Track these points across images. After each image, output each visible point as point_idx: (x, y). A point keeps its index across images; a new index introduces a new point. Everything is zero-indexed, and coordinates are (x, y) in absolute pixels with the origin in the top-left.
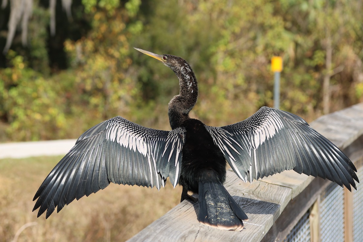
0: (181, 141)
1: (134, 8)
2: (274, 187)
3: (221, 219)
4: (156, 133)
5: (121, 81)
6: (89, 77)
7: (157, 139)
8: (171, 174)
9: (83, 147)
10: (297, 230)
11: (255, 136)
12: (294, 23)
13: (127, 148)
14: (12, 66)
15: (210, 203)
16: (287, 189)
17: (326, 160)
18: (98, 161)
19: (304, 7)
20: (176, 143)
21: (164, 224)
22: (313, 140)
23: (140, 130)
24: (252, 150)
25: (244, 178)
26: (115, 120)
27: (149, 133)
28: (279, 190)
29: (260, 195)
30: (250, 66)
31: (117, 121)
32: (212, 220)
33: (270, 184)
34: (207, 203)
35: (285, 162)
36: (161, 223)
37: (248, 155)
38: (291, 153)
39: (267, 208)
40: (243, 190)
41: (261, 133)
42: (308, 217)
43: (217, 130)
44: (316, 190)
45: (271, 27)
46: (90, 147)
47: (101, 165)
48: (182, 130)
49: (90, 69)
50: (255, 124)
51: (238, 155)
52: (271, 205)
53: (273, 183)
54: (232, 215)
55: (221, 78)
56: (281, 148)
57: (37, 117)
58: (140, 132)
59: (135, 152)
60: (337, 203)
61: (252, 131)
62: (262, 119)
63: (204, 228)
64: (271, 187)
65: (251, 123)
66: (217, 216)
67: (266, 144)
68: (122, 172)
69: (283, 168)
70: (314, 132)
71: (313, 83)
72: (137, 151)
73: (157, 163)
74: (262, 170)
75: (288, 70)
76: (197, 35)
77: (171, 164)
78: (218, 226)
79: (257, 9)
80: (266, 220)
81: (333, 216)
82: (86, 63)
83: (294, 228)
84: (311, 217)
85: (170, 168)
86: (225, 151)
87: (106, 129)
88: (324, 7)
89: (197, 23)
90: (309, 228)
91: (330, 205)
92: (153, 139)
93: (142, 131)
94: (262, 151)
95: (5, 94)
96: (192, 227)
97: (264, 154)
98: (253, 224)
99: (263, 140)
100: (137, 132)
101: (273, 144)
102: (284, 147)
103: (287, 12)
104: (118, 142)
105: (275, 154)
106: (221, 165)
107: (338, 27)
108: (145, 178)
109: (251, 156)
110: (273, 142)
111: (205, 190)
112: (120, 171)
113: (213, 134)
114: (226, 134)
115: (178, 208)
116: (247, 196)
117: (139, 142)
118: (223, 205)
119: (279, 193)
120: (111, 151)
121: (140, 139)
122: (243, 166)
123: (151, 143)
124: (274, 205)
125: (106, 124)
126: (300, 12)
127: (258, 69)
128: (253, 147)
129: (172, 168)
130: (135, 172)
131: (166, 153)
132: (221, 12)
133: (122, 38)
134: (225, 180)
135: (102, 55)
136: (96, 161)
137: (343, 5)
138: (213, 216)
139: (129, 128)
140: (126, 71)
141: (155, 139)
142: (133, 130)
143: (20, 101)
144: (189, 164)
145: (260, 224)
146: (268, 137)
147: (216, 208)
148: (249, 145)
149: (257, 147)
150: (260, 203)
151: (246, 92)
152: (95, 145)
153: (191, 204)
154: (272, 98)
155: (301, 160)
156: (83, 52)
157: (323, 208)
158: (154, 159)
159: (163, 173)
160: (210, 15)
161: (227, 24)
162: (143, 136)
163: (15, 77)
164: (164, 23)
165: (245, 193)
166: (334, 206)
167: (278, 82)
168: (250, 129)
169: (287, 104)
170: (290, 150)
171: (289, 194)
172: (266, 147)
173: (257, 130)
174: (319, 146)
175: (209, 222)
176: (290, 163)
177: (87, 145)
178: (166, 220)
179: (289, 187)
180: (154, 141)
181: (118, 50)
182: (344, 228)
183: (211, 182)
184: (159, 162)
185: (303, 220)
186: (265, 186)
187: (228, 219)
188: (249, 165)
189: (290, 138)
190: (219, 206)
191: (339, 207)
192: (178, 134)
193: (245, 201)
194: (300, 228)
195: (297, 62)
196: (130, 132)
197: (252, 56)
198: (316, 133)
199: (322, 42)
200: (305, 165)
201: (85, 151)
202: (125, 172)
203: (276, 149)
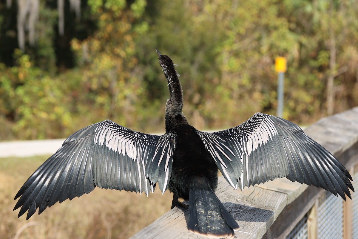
0: (172, 146)
1: (140, 9)
2: (269, 193)
3: (211, 227)
4: (146, 137)
5: (126, 80)
6: (95, 76)
7: (147, 144)
8: (160, 180)
9: (70, 149)
10: (294, 235)
11: (248, 143)
12: (298, 24)
13: (116, 152)
14: (19, 65)
15: (200, 211)
16: (282, 195)
17: (320, 169)
18: (84, 164)
19: (309, 8)
20: (167, 148)
21: (151, 232)
22: (308, 147)
23: (129, 134)
24: (244, 157)
25: (235, 185)
26: (104, 124)
27: (139, 137)
28: (274, 195)
29: (254, 202)
30: (255, 66)
31: (106, 125)
32: (202, 228)
33: (265, 190)
34: (198, 211)
35: (278, 170)
36: (149, 232)
37: (240, 161)
38: (284, 160)
39: (261, 215)
40: (237, 196)
41: (254, 139)
42: (306, 222)
43: (209, 135)
44: (314, 195)
45: (276, 28)
46: (77, 149)
47: (87, 169)
48: (174, 135)
49: (96, 68)
50: (248, 130)
51: (229, 161)
52: (264, 211)
53: (268, 189)
54: (223, 224)
55: (226, 78)
56: (274, 155)
57: (43, 115)
58: (130, 135)
59: (124, 156)
60: (336, 207)
61: (245, 137)
62: (255, 125)
63: (193, 237)
64: (266, 193)
65: (243, 129)
66: (207, 224)
67: (258, 151)
68: (110, 176)
69: (276, 175)
70: (309, 139)
71: (317, 83)
72: (126, 156)
73: (146, 167)
74: (254, 177)
75: (292, 70)
76: (202, 35)
77: (160, 169)
78: (208, 234)
79: (262, 10)
80: (258, 228)
81: (331, 220)
82: (92, 62)
83: (291, 232)
84: (308, 222)
85: (159, 174)
86: (216, 158)
87: (94, 132)
88: (328, 9)
89: (203, 24)
90: (306, 232)
91: (329, 209)
92: (143, 143)
93: (131, 135)
94: (254, 158)
95: (11, 93)
96: (181, 236)
97: (257, 160)
98: (245, 232)
99: (256, 146)
100: (127, 136)
101: (266, 151)
102: (277, 154)
103: (291, 14)
104: (107, 146)
105: (268, 161)
106: (212, 172)
107: (342, 28)
108: (133, 183)
109: (243, 162)
110: (266, 149)
111: (196, 197)
112: (107, 175)
113: (205, 140)
114: (218, 140)
115: (168, 216)
116: (241, 203)
117: (129, 146)
118: (214, 213)
119: (274, 199)
120: (99, 155)
121: (130, 143)
122: (235, 173)
123: (141, 147)
124: (268, 212)
125: (95, 127)
126: (304, 14)
127: (263, 69)
128: (245, 153)
129: (162, 173)
130: (123, 177)
131: (156, 158)
132: (226, 14)
133: (128, 38)
134: (216, 187)
135: (108, 54)
136: (82, 164)
137: (346, 7)
138: (203, 224)
139: (118, 132)
140: (132, 70)
141: (145, 143)
142: (123, 134)
143: (27, 100)
144: (181, 170)
145: (252, 233)
146: (261, 143)
147: (207, 216)
148: (241, 152)
149: (249, 154)
150: (254, 210)
151: (251, 92)
152: (82, 148)
153: (182, 211)
154: (276, 98)
155: (294, 168)
156: (90, 51)
157: (322, 211)
158: (143, 163)
159: (152, 178)
160: (216, 16)
161: (232, 25)
162: (133, 140)
163: (21, 76)
164: (170, 24)
165: (239, 199)
166: (333, 209)
167: (281, 83)
168: (243, 135)
169: (292, 104)
170: (284, 158)
171: (284, 200)
172: (258, 154)
173: (250, 137)
174: (313, 154)
175: (199, 230)
176: (283, 171)
177: (74, 148)
178: (154, 228)
179: (285, 192)
180: (143, 146)
181: (124, 50)
182: (343, 231)
183: (202, 189)
184: (149, 166)
185: (301, 225)
186: (260, 191)
187: (218, 228)
188: (240, 172)
189: (284, 145)
190: (209, 214)
191: (338, 210)
192: (169, 139)
193: (238, 208)
194: (297, 232)
195: (302, 63)
196: (120, 136)
197: (256, 57)
198: (310, 140)
199: (326, 43)
200: (298, 173)
201: (71, 154)
202: (113, 176)
203: (269, 156)
